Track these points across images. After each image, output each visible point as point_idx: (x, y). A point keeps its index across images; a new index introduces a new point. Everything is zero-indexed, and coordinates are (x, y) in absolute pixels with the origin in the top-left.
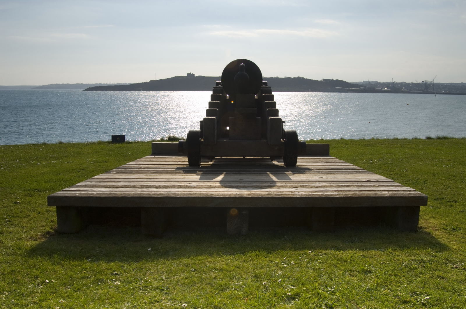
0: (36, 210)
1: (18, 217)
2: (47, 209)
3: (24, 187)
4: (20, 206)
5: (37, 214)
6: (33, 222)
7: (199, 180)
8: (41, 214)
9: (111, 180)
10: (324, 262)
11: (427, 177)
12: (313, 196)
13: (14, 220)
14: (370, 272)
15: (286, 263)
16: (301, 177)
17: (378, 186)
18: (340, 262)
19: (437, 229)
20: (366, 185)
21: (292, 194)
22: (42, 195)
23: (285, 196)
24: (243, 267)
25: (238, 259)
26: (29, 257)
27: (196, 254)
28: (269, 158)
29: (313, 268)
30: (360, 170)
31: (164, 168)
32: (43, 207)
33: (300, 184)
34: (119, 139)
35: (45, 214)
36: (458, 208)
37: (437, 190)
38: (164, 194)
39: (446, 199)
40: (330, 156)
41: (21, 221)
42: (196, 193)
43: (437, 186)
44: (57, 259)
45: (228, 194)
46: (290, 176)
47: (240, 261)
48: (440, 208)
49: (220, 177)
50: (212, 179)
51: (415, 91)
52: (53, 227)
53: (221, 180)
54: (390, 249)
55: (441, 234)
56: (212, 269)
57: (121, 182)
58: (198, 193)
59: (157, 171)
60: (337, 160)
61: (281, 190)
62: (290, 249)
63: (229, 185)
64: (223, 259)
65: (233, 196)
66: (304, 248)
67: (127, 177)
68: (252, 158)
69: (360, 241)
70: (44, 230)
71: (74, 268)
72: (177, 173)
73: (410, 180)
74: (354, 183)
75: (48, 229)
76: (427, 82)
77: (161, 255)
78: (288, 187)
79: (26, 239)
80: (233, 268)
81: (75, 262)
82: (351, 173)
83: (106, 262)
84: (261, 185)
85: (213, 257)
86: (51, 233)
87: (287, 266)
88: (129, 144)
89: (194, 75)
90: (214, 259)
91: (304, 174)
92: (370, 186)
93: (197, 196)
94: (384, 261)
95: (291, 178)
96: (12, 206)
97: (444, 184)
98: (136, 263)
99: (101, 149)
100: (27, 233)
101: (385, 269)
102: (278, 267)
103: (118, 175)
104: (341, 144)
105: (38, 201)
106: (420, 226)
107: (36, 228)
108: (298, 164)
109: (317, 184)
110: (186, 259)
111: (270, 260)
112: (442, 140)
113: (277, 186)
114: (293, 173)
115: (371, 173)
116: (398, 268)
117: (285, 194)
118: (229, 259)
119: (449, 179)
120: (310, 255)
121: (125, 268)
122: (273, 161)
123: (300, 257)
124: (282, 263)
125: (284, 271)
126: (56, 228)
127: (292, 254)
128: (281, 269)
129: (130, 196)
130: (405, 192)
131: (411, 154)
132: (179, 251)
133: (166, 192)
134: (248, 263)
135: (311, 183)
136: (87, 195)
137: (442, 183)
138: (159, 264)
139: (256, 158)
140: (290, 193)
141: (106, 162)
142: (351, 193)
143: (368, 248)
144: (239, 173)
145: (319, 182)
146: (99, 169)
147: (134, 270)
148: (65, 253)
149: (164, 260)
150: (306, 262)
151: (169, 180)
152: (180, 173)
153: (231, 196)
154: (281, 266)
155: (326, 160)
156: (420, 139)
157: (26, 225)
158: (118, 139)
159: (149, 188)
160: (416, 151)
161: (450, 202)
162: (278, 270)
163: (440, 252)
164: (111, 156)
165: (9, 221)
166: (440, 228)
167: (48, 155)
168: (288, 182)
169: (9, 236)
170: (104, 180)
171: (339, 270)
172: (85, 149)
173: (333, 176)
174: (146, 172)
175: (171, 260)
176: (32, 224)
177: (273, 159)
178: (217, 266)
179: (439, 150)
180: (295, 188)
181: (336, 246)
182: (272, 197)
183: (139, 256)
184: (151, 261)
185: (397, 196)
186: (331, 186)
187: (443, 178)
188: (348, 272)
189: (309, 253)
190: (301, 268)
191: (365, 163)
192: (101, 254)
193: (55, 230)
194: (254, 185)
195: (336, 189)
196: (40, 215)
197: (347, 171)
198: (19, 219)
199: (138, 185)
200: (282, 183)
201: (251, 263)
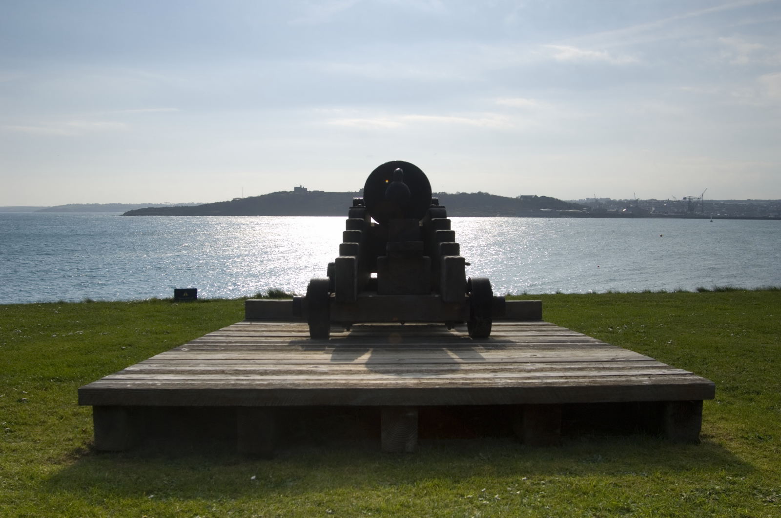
0: (56, 412)
1: (25, 424)
2: (74, 412)
3: (34, 375)
4: (28, 405)
5: (57, 420)
6: (52, 433)
7: (331, 361)
8: (65, 420)
9: (183, 361)
10: (550, 496)
11: (706, 354)
12: (526, 386)
13: (20, 430)
14: (628, 510)
15: (486, 498)
16: (500, 355)
17: (631, 368)
18: (576, 495)
19: (732, 439)
20: (611, 366)
21: (489, 383)
22: (64, 387)
23: (479, 386)
24: (415, 505)
25: (404, 492)
26: (48, 492)
27: (332, 485)
28: (444, 324)
29: (532, 505)
30: (597, 343)
31: (270, 342)
32: (67, 407)
33: (501, 367)
34: (187, 295)
35: (71, 419)
36: (764, 404)
37: (725, 373)
38: (275, 384)
39: (742, 388)
40: (543, 321)
41: (31, 432)
42: (329, 383)
43: (724, 367)
44: (96, 495)
45: (382, 384)
46: (482, 354)
47: (408, 496)
48: (733, 403)
49: (366, 357)
50: (353, 360)
51: (673, 214)
52: (87, 441)
53: (367, 360)
54: (657, 472)
55: (740, 446)
56: (362, 509)
57: (201, 365)
58: (332, 382)
59: (259, 348)
60: (557, 328)
61: (471, 376)
62: (490, 475)
63: (382, 369)
64: (379, 493)
65: (392, 387)
66: (514, 472)
67: (209, 356)
68: (414, 324)
69: (607, 459)
70: (72, 445)
71: (126, 510)
72: (290, 350)
73: (679, 358)
74: (590, 364)
75: (78, 444)
76: (692, 199)
77: (274, 487)
78: (481, 372)
79: (42, 462)
80: (398, 507)
81: (128, 500)
82: (582, 348)
83: (180, 500)
84: (435, 368)
85: (362, 489)
86: (83, 451)
87: (488, 503)
88: (204, 304)
89: (306, 189)
90: (363, 493)
91: (505, 350)
92: (617, 368)
93: (331, 387)
94: (649, 492)
95: (484, 357)
96: (15, 407)
97: (736, 364)
98: (231, 500)
99: (157, 311)
100: (42, 451)
101: (653, 506)
102: (474, 505)
103: (195, 354)
104: (558, 302)
105: (59, 398)
106: (702, 434)
107: (57, 442)
108: (492, 334)
109: (529, 366)
110: (316, 494)
111: (458, 494)
112: (723, 294)
113: (463, 370)
114: (486, 349)
115: (616, 348)
116: (674, 504)
117: (478, 383)
118: (389, 493)
119: (744, 355)
120: (524, 483)
121: (214, 509)
122: (451, 330)
123: (509, 487)
124: (478, 498)
125: (485, 512)
126: (92, 443)
127: (494, 482)
128: (479, 508)
129: (219, 388)
130: (676, 378)
131: (676, 316)
132: (303, 480)
133: (279, 382)
134: (422, 499)
135: (518, 364)
136: (145, 387)
137: (733, 363)
138: (272, 501)
139: (420, 324)
140: (487, 381)
141: (168, 333)
142: (587, 380)
143: (621, 471)
144: (396, 349)
145: (531, 362)
146: (157, 344)
147: (229, 513)
148: (109, 484)
149: (280, 496)
150: (520, 495)
151: (281, 362)
152: (297, 350)
153: (388, 387)
154: (479, 503)
155: (537, 328)
156: (687, 292)
157: (40, 438)
158: (184, 295)
159: (250, 375)
160: (683, 311)
161: (748, 393)
162: (473, 509)
163: (741, 476)
164: (176, 323)
165: (11, 431)
166: (736, 436)
167: (69, 321)
168: (481, 363)
169: (11, 456)
170: (171, 362)
171: (575, 509)
172: (130, 311)
173: (553, 353)
174: (241, 348)
175: (290, 495)
176: (51, 437)
177: (450, 325)
178: (371, 504)
179: (721, 309)
180: (494, 374)
181: (567, 469)
182: (456, 388)
183: (236, 489)
184: (258, 497)
185: (665, 383)
186: (552, 370)
187: (733, 354)
188: (591, 510)
189: (524, 480)
190: (511, 506)
191: (601, 331)
192: (172, 485)
193: (89, 445)
194: (424, 368)
195: (561, 374)
196: (63, 421)
197: (576, 345)
198: (28, 428)
199: (229, 370)
200: (470, 365)
201: (427, 498)
